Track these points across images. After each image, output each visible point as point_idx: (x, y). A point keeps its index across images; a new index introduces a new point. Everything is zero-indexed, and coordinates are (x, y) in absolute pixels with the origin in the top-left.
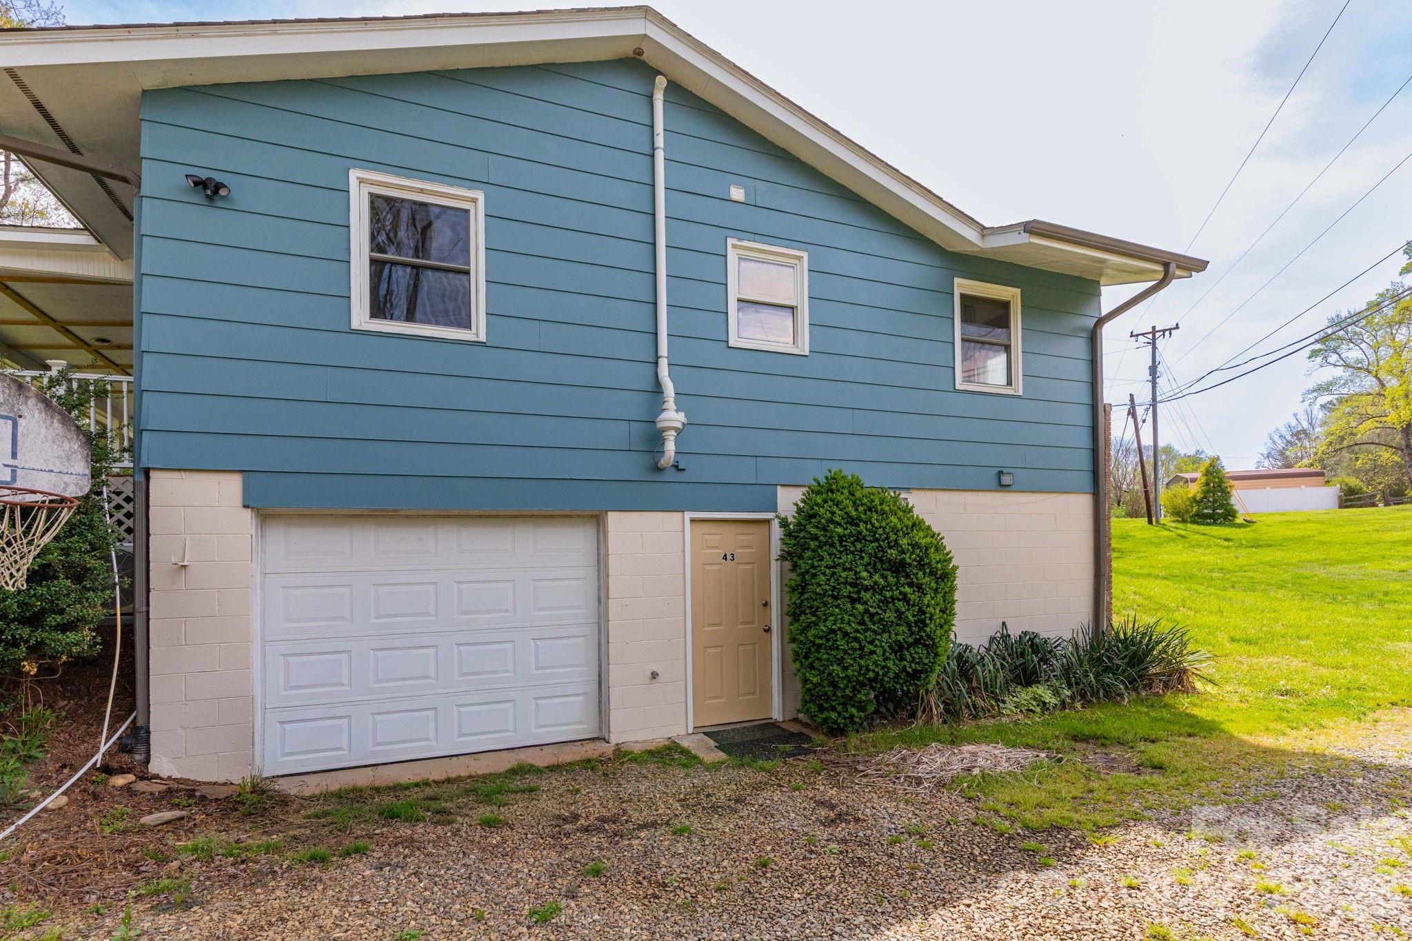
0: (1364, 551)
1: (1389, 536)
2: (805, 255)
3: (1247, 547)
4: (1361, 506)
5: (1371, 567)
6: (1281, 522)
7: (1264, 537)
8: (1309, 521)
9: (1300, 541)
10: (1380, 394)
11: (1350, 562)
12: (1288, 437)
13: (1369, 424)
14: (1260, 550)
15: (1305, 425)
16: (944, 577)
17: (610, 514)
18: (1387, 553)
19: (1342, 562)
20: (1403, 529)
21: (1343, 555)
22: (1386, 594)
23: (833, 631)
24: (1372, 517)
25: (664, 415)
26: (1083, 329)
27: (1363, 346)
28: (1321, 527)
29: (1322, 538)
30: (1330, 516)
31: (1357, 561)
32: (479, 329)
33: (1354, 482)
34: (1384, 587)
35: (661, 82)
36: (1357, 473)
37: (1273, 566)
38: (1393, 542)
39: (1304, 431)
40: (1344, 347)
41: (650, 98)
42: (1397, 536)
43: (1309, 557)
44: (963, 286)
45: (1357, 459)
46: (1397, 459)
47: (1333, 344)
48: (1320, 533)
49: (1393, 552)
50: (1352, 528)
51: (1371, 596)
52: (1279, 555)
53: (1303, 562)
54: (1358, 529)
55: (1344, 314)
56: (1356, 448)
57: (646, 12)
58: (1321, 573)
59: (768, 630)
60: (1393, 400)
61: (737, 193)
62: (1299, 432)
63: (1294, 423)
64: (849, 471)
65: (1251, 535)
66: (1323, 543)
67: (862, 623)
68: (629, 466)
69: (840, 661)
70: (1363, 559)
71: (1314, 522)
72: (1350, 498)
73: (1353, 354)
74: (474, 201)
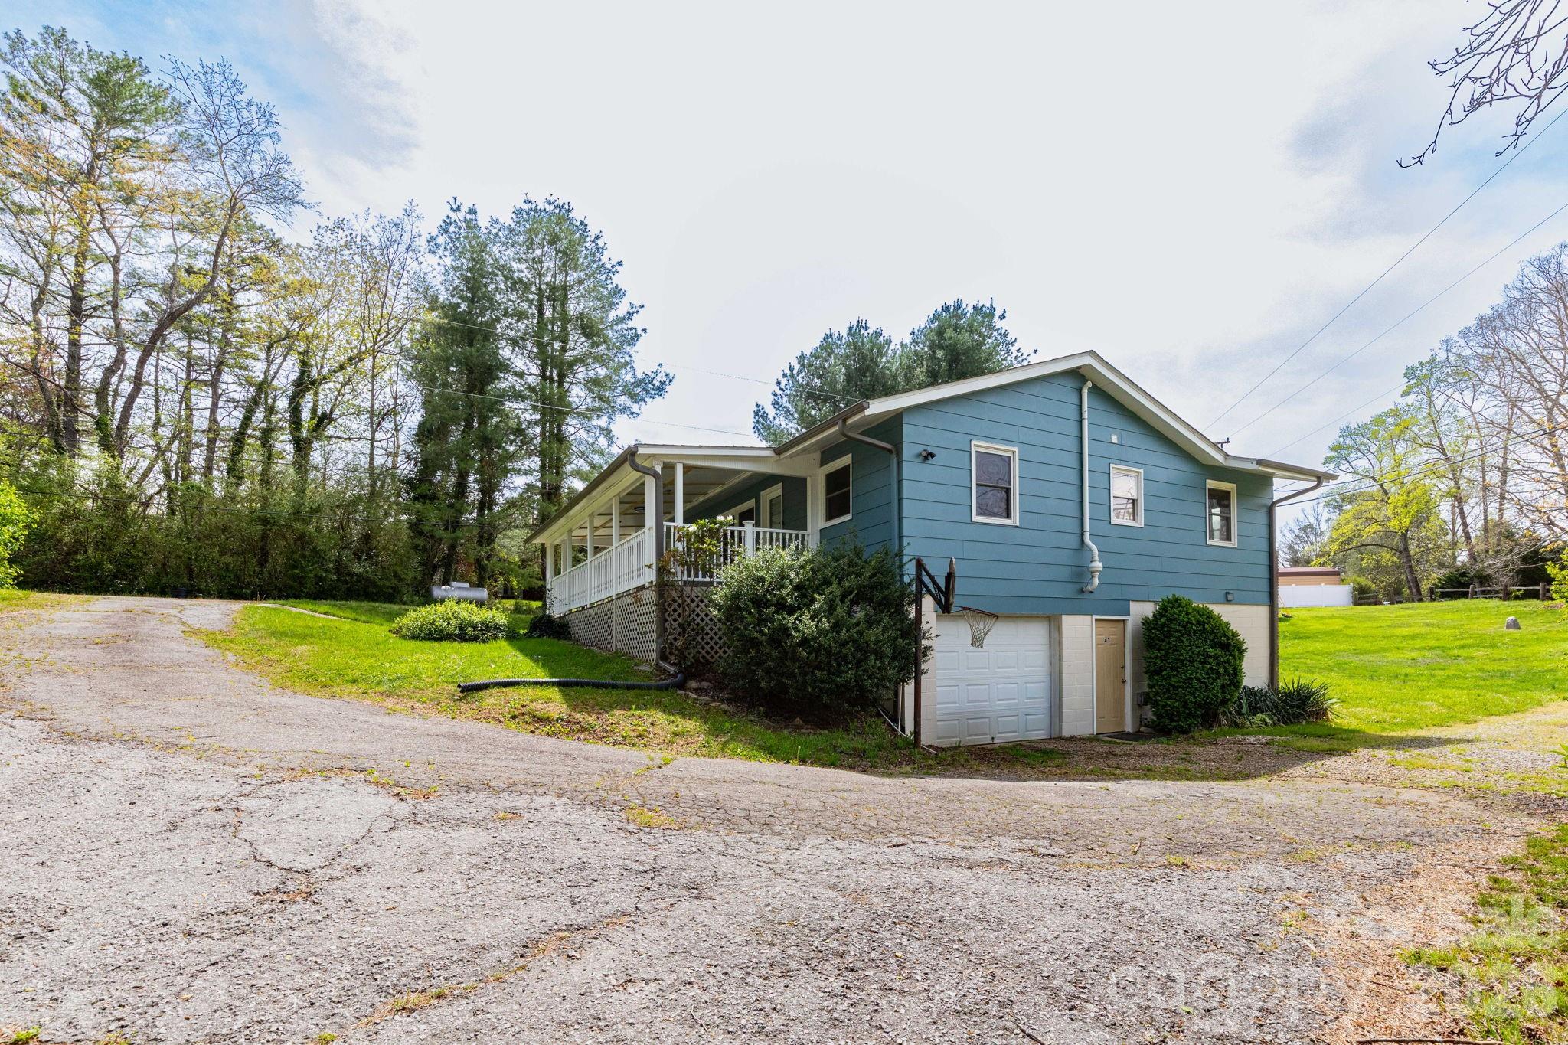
0: (1383, 643)
1: (1398, 632)
2: (1142, 471)
3: (1290, 639)
4: (1370, 604)
5: (1390, 656)
6: (1312, 617)
7: (1301, 630)
8: (1333, 617)
9: (1331, 634)
10: (1383, 501)
11: (1374, 652)
12: (1297, 532)
13: (1375, 527)
14: (1301, 641)
15: (1312, 520)
16: (1242, 652)
17: (1064, 617)
18: (1400, 645)
19: (1367, 652)
20: (1410, 626)
21: (1367, 646)
22: (1406, 675)
23: (1191, 679)
24: (1382, 614)
25: (1093, 564)
26: (1265, 506)
27: (1370, 456)
28: (1346, 623)
29: (1350, 632)
30: (1349, 612)
31: (1379, 652)
32: (1016, 519)
33: (1364, 581)
34: (1403, 671)
35: (1089, 384)
36: (1362, 572)
37: (1318, 655)
38: (1403, 637)
39: (1311, 526)
40: (1353, 455)
41: (1080, 391)
42: (1405, 631)
43: (1342, 647)
44: (1211, 484)
45: (1362, 559)
46: (1395, 559)
47: (1343, 452)
48: (1346, 627)
49: (1404, 644)
50: (1369, 624)
51: (1396, 677)
52: (1318, 646)
53: (1339, 651)
54: (1375, 624)
55: (1353, 426)
56: (1362, 549)
57: (1092, 353)
58: (1356, 660)
59: (1124, 682)
60: (1396, 507)
61: (1114, 439)
62: (1306, 527)
63: (1302, 518)
64: (1180, 594)
65: (1291, 628)
66: (1351, 636)
67: (1207, 674)
68: (1069, 590)
69: (1192, 694)
70: (1383, 650)
71: (1338, 618)
72: (1362, 597)
73: (1362, 463)
74: (1013, 452)
